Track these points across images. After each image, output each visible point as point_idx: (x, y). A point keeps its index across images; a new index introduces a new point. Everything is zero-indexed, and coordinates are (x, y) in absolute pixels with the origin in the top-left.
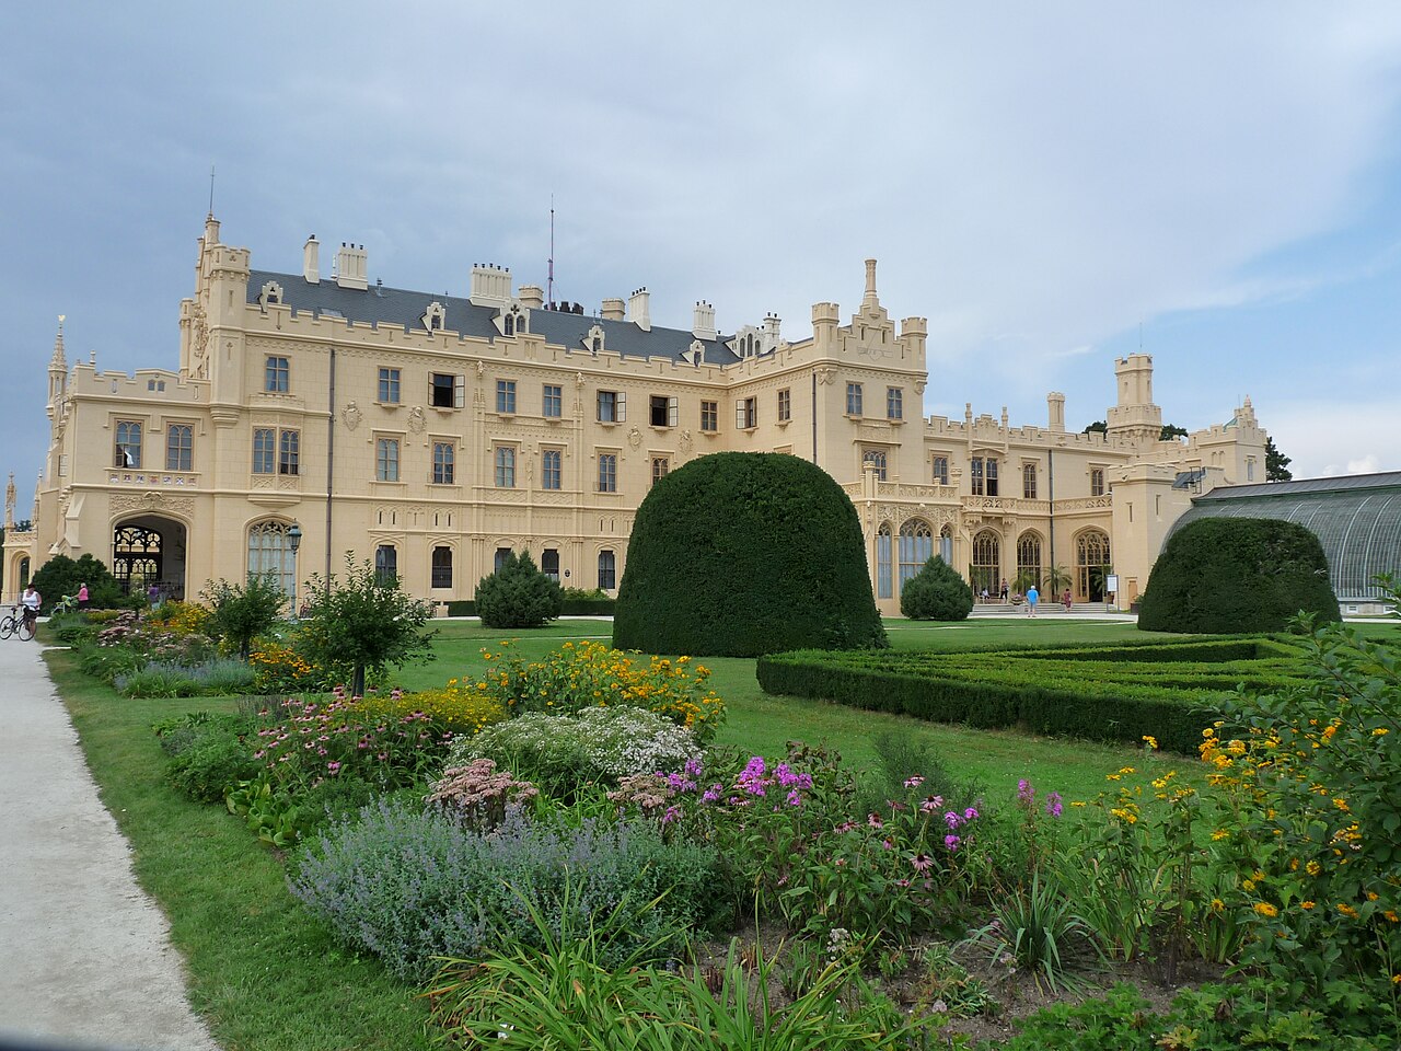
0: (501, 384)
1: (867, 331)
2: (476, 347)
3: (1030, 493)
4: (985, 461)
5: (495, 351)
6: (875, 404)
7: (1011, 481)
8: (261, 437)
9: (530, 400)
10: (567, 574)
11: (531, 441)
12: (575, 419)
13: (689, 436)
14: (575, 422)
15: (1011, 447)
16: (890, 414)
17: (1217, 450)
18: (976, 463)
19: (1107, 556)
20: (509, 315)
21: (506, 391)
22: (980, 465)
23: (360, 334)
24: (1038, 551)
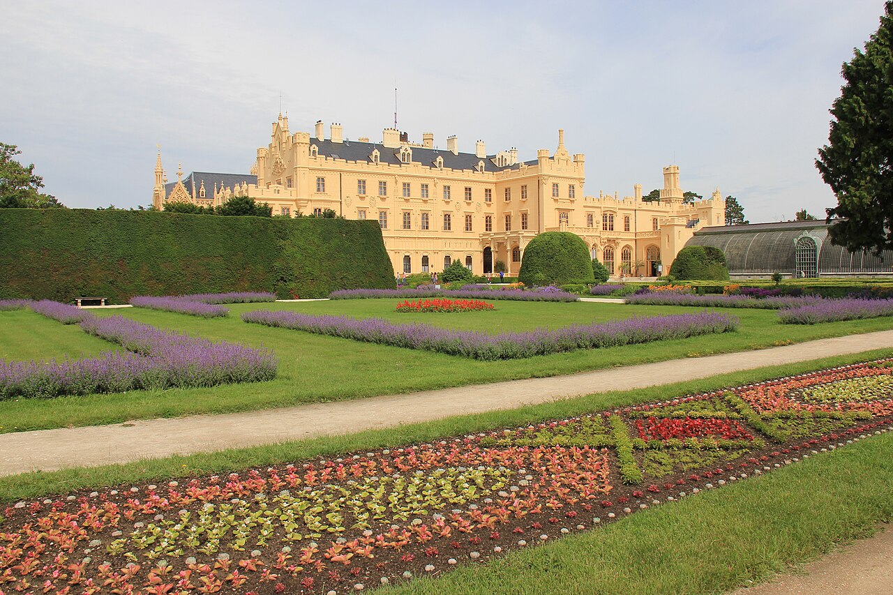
0: (404, 184)
1: (560, 160)
2: (394, 169)
3: (627, 229)
4: (608, 215)
5: (403, 170)
6: (564, 192)
7: (619, 224)
8: (317, 211)
9: (416, 191)
10: (432, 266)
11: (416, 209)
12: (434, 198)
13: (479, 205)
14: (434, 200)
15: (619, 209)
16: (570, 197)
17: (705, 210)
18: (605, 217)
19: (659, 257)
21: (407, 186)
22: (606, 217)
23: (351, 166)
24: (630, 254)
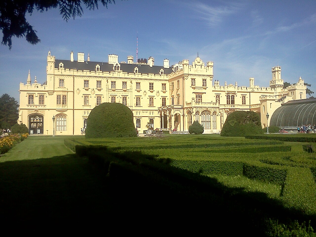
0: (112, 82)
2: (106, 74)
3: (244, 103)
4: (231, 96)
6: (199, 83)
7: (238, 100)
8: (58, 97)
9: (119, 86)
11: (119, 95)
12: (130, 89)
13: (158, 92)
14: (130, 90)
15: (238, 92)
16: (203, 86)
18: (228, 97)
20: (116, 66)
23: (80, 73)
